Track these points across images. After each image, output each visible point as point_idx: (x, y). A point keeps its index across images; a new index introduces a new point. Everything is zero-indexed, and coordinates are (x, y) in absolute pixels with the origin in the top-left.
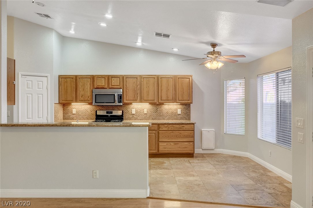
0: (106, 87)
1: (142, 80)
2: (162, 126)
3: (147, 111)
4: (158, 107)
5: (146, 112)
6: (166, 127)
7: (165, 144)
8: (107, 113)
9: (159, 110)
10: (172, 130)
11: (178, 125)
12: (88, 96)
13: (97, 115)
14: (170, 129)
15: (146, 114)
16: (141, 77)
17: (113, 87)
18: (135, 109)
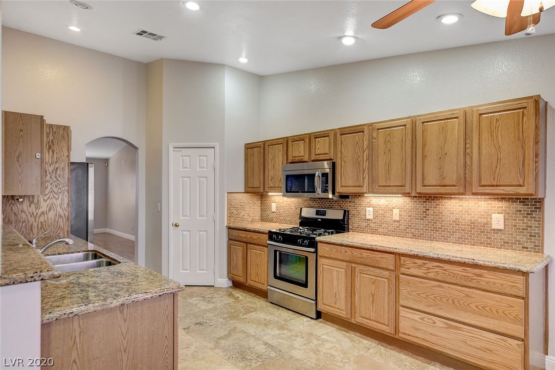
0: (306, 159)
1: (375, 135)
2: (408, 261)
3: (400, 215)
4: (428, 205)
5: (396, 218)
6: (420, 267)
7: (417, 316)
8: (318, 213)
9: (431, 212)
10: (439, 278)
11: (460, 268)
12: (280, 179)
13: (301, 217)
14: (431, 275)
15: (398, 221)
16: (373, 129)
17: (317, 157)
18: (371, 209)
